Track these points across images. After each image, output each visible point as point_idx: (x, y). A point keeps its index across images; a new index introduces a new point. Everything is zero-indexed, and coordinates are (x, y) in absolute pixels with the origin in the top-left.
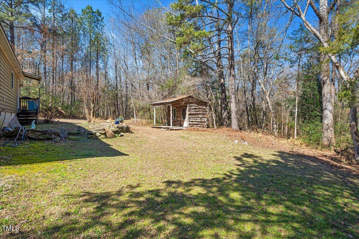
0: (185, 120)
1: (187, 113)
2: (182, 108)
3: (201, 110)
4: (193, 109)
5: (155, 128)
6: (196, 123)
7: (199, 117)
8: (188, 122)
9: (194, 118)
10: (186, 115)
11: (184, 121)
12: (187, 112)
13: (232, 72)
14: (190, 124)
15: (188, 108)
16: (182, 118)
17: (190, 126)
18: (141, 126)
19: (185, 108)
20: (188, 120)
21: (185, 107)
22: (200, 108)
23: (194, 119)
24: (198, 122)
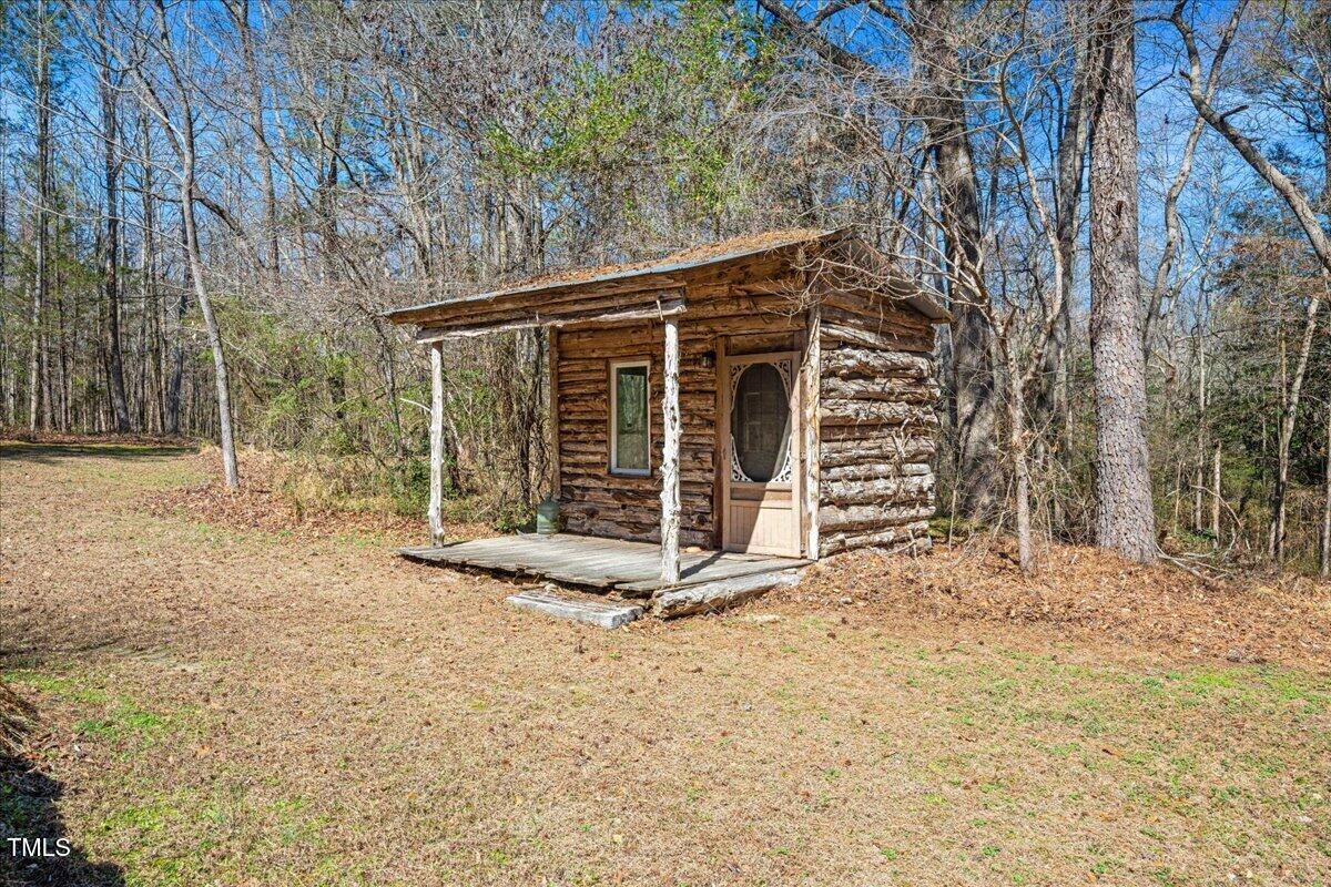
0: (772, 484)
1: (807, 405)
2: (725, 361)
3: (897, 384)
4: (853, 375)
5: (452, 577)
6: (869, 513)
7: (885, 458)
8: (812, 506)
9: (856, 461)
10: (794, 438)
11: (760, 499)
12: (803, 404)
13: (1119, 72)
14: (825, 532)
15: (815, 361)
16: (731, 464)
17: (827, 547)
18: (276, 528)
19: (772, 359)
20: (812, 486)
21: (766, 351)
22: (893, 371)
23: (855, 479)
24: (880, 500)
